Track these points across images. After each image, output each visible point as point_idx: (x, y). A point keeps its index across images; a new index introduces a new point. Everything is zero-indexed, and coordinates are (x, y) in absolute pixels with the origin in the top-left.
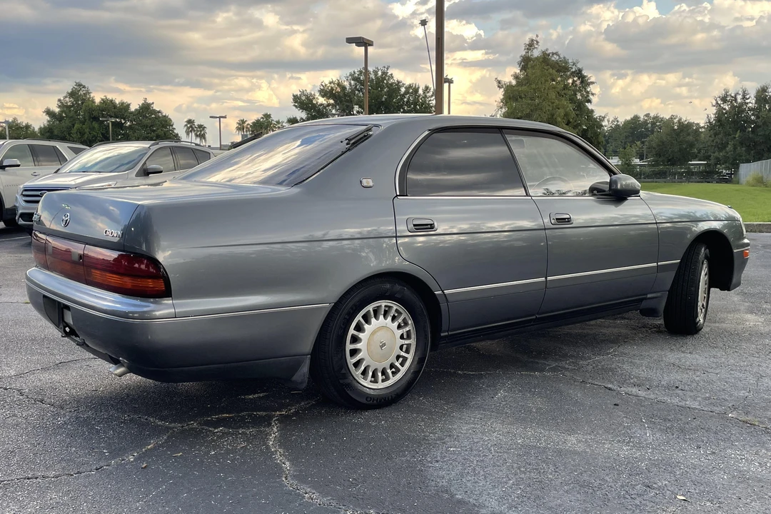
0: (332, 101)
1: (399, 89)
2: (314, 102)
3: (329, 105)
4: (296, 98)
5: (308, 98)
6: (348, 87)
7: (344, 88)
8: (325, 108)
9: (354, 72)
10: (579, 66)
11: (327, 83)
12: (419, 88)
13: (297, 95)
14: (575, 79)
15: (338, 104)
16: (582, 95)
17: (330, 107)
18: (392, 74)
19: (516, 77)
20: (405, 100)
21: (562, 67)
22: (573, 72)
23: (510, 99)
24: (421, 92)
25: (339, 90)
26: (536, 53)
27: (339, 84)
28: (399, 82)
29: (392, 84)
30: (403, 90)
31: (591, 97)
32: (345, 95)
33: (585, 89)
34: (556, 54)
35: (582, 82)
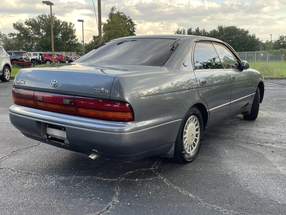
0: (30, 27)
1: (59, 23)
2: (23, 27)
3: (29, 28)
4: (14, 25)
5: (20, 25)
6: (37, 21)
7: (35, 22)
8: (27, 29)
9: (40, 15)
10: (131, 18)
11: (28, 19)
12: (67, 23)
13: (15, 24)
14: (129, 23)
15: (34, 28)
16: (132, 29)
17: (30, 29)
18: (56, 17)
19: (108, 21)
20: (62, 27)
21: (124, 18)
22: (129, 20)
23: (106, 29)
24: (68, 25)
25: (33, 22)
26: (115, 12)
27: (33, 20)
28: (59, 20)
29: (56, 21)
30: (61, 24)
31: (135, 30)
32: (36, 25)
33: (133, 27)
34: (122, 13)
35: (132, 24)
